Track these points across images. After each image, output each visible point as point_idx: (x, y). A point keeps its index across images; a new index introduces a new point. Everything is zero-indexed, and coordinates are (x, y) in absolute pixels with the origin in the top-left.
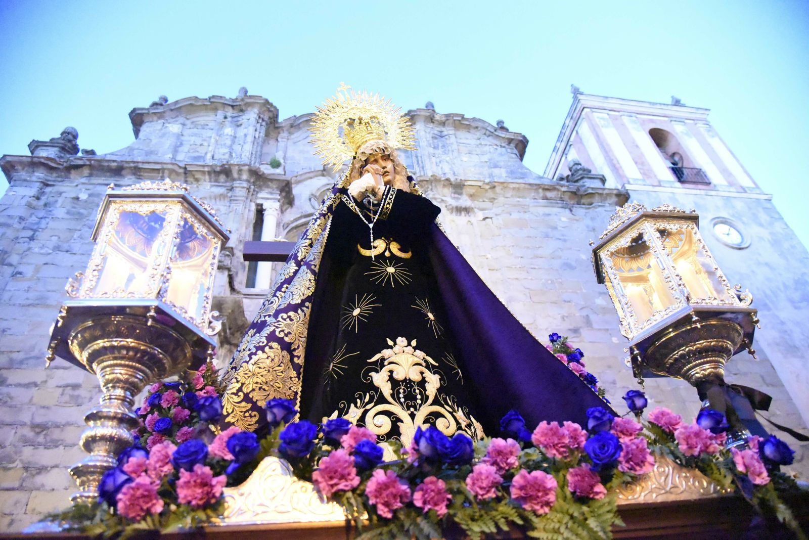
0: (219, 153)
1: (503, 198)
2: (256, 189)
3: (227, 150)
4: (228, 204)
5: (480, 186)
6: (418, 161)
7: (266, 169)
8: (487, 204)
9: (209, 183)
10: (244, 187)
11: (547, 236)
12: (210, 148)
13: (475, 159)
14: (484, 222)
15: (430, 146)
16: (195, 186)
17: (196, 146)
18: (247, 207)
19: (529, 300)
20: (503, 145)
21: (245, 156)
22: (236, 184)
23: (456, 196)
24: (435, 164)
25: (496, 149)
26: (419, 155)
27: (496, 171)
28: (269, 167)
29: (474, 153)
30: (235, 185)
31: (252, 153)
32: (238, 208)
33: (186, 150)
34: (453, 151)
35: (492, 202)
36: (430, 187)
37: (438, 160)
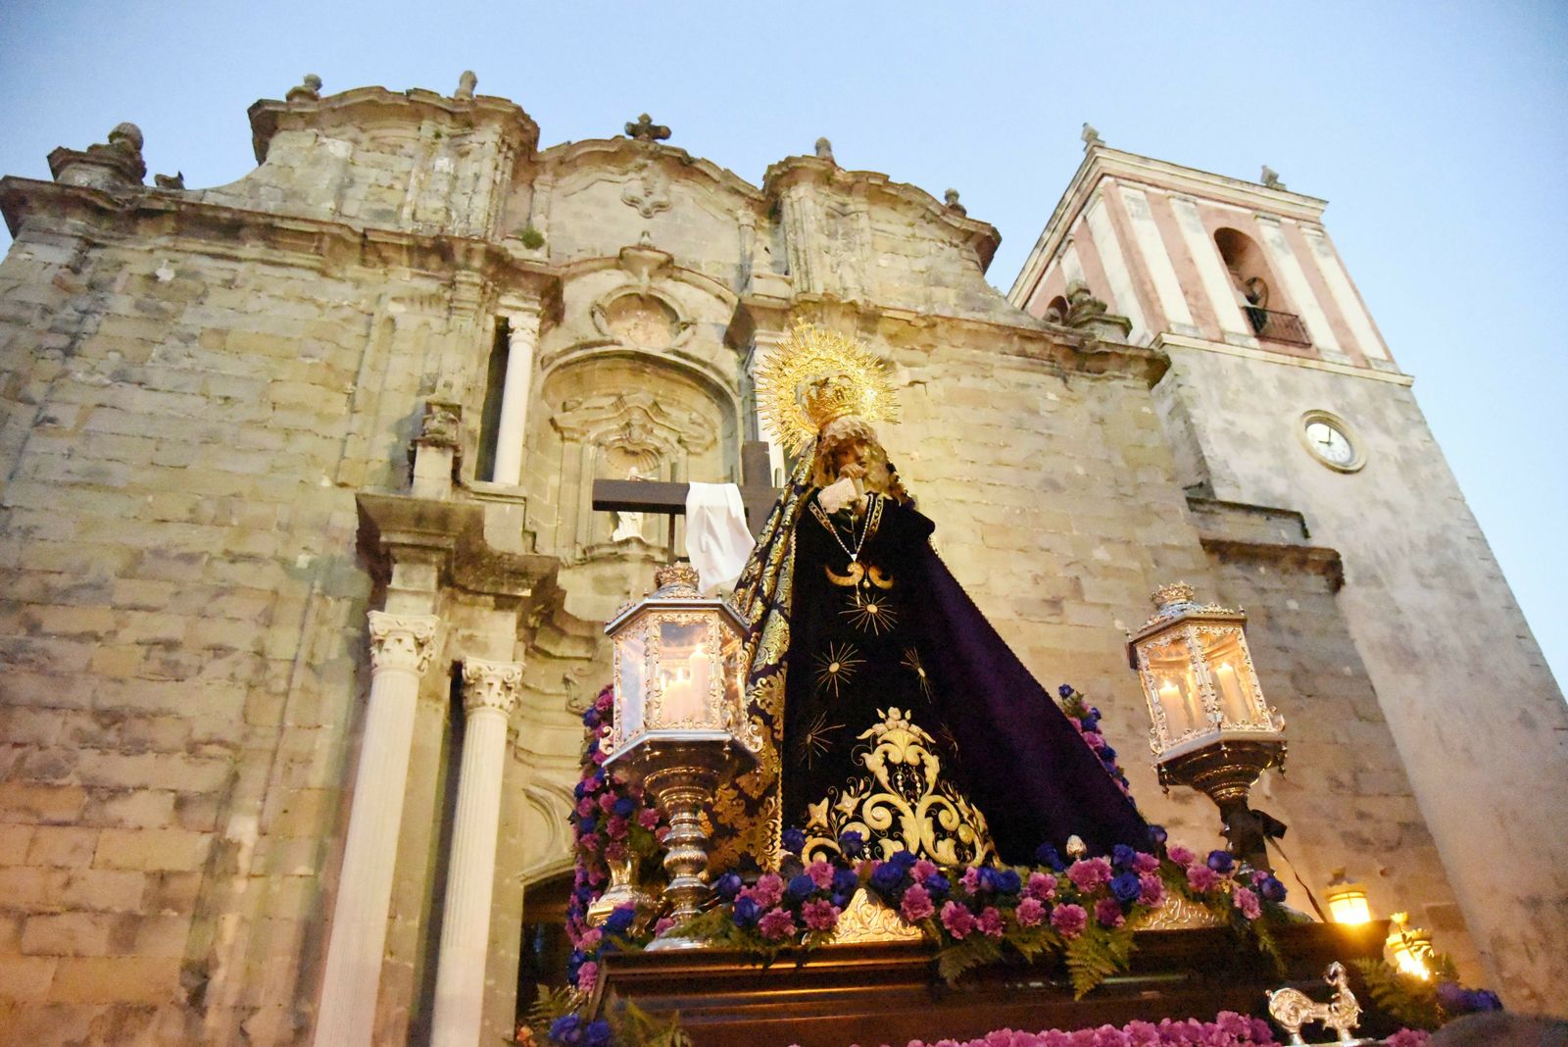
0: (425, 208)
1: (947, 347)
2: (497, 289)
3: (439, 204)
4: (445, 314)
5: (909, 322)
6: (798, 258)
7: (516, 249)
8: (919, 356)
9: (408, 270)
10: (474, 284)
11: (1019, 426)
12: (409, 197)
13: (902, 264)
14: (911, 389)
15: (823, 232)
16: (381, 271)
17: (381, 189)
18: (481, 323)
19: (980, 542)
20: (955, 241)
21: (477, 219)
22: (461, 276)
23: (865, 335)
24: (828, 269)
25: (942, 249)
26: (801, 247)
27: (939, 293)
28: (520, 245)
29: (901, 252)
30: (458, 278)
31: (489, 215)
32: (464, 324)
33: (361, 196)
34: (862, 245)
35: (926, 351)
36: (819, 315)
37: (835, 261)
